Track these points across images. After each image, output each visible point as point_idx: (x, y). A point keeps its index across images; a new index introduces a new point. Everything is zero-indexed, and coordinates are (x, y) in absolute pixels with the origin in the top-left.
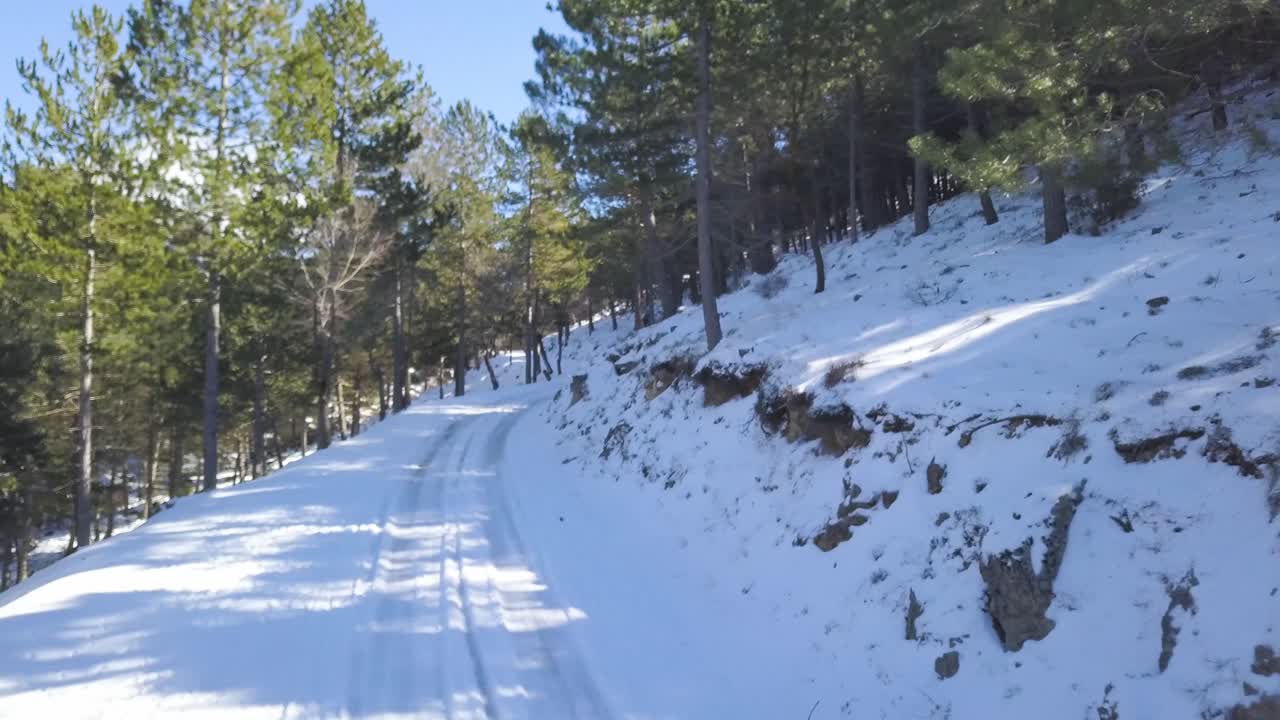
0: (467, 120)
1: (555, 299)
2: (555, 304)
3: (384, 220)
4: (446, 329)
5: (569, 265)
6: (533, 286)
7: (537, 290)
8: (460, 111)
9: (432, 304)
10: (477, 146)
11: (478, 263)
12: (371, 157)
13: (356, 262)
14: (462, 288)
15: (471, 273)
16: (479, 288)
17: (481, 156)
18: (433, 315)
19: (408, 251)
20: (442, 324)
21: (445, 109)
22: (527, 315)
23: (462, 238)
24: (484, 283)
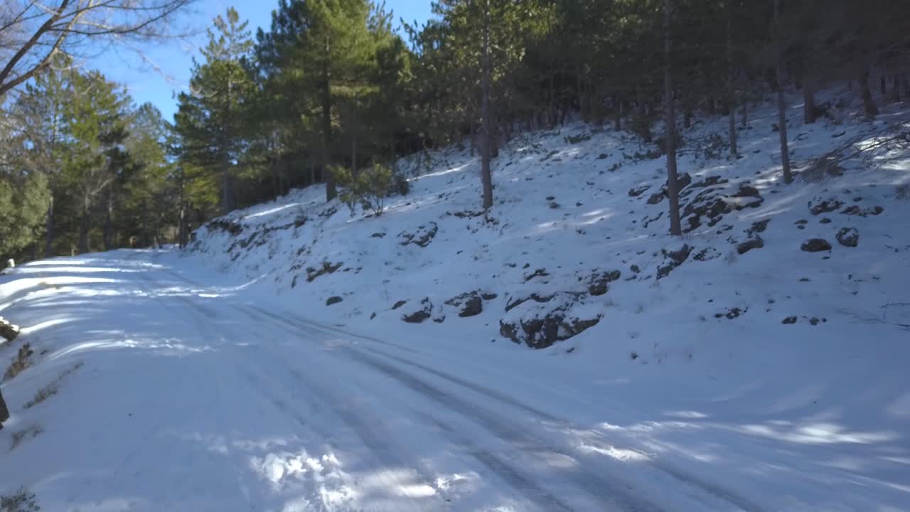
0: (149, 112)
1: (196, 207)
2: (198, 210)
3: (112, 167)
4: (136, 220)
5: (205, 189)
6: (184, 199)
7: (186, 202)
8: (146, 108)
9: (128, 206)
10: (155, 126)
11: (154, 186)
12: (105, 140)
13: (101, 184)
14: (144, 199)
15: (150, 192)
16: (153, 199)
17: (157, 132)
18: (129, 212)
19: (121, 180)
20: (133, 217)
21: (138, 107)
22: (180, 215)
23: (145, 173)
24: (157, 197)
